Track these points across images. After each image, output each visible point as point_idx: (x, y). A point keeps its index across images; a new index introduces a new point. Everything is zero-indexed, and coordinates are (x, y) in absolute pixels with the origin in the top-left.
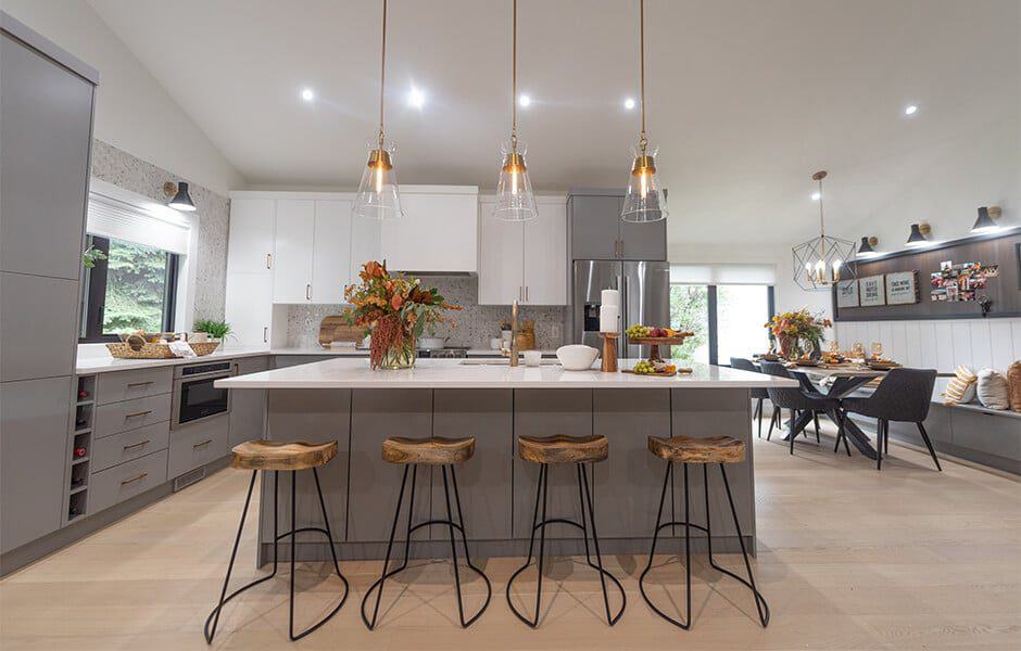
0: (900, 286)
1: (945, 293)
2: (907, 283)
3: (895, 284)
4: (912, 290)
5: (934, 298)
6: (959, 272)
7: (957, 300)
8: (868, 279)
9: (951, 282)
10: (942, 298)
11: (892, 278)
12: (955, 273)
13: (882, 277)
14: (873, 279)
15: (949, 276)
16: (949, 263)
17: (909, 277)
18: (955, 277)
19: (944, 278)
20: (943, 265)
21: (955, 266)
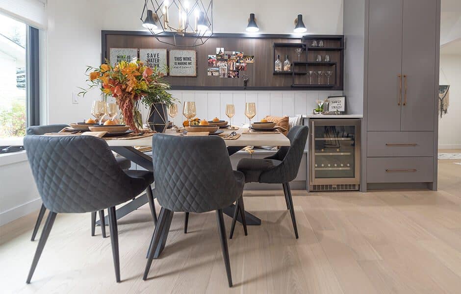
0: (183, 61)
1: (218, 71)
2: (189, 59)
3: (178, 59)
4: (194, 65)
5: (209, 74)
6: (229, 56)
7: (226, 77)
8: (150, 51)
9: (223, 64)
10: (216, 74)
11: (174, 53)
12: (226, 57)
13: (165, 51)
14: (155, 51)
15: (221, 58)
16: (222, 49)
17: (192, 54)
18: (226, 60)
19: (218, 60)
20: (218, 50)
21: (227, 52)
